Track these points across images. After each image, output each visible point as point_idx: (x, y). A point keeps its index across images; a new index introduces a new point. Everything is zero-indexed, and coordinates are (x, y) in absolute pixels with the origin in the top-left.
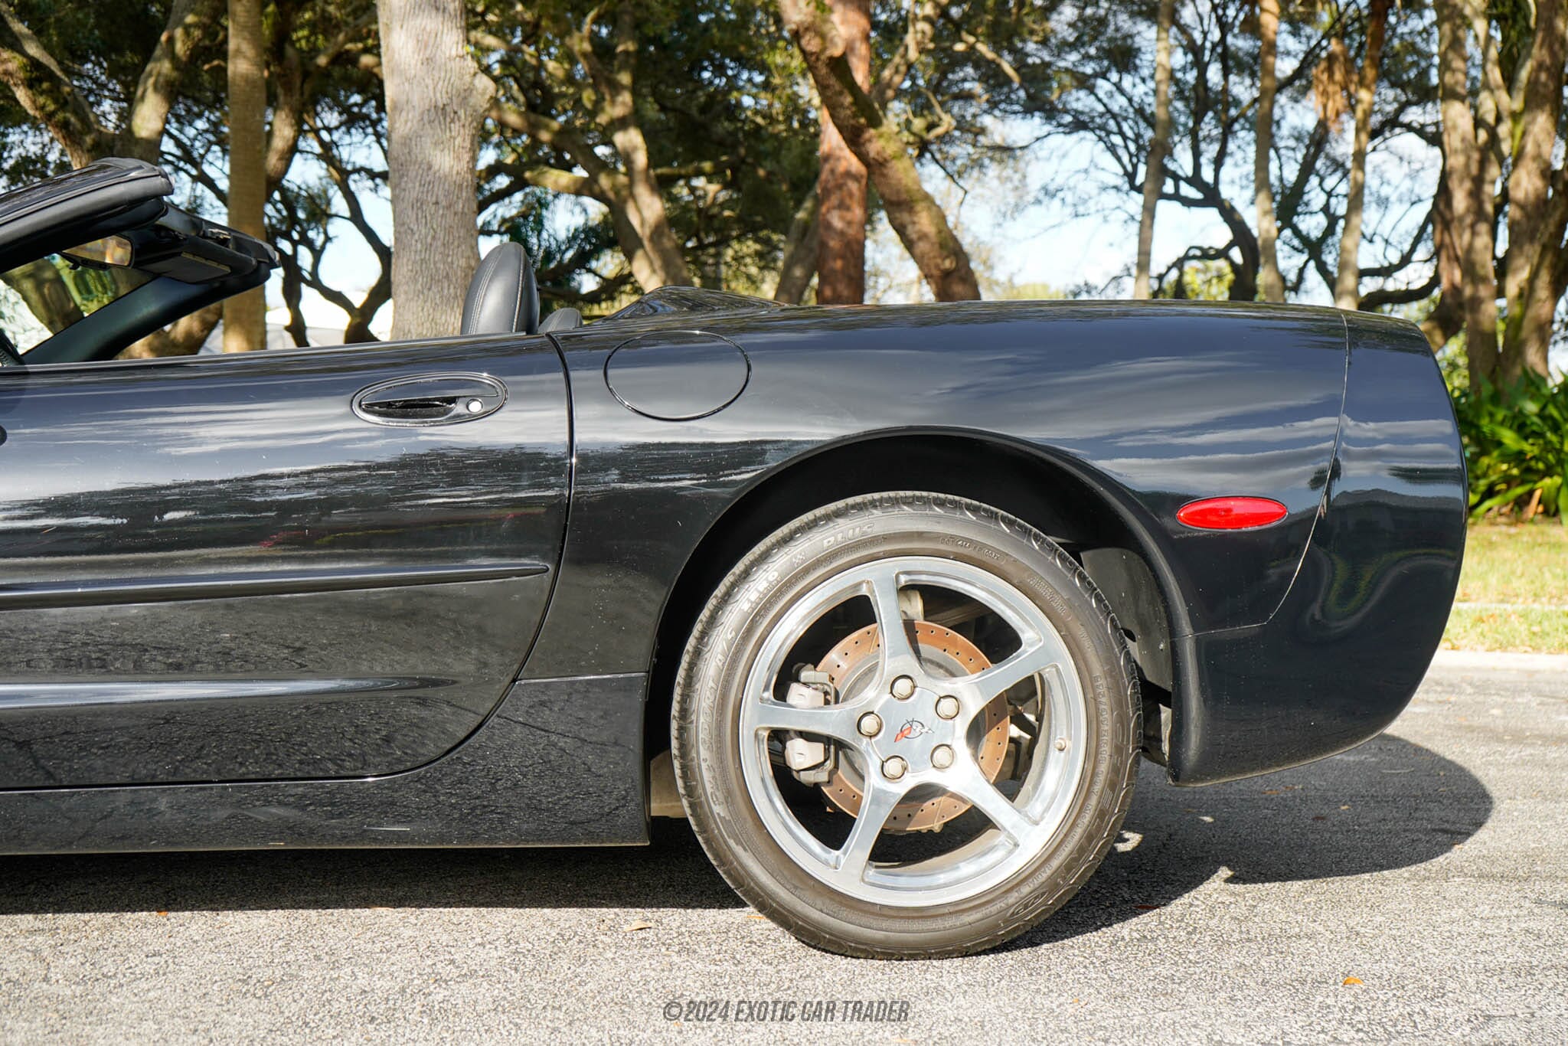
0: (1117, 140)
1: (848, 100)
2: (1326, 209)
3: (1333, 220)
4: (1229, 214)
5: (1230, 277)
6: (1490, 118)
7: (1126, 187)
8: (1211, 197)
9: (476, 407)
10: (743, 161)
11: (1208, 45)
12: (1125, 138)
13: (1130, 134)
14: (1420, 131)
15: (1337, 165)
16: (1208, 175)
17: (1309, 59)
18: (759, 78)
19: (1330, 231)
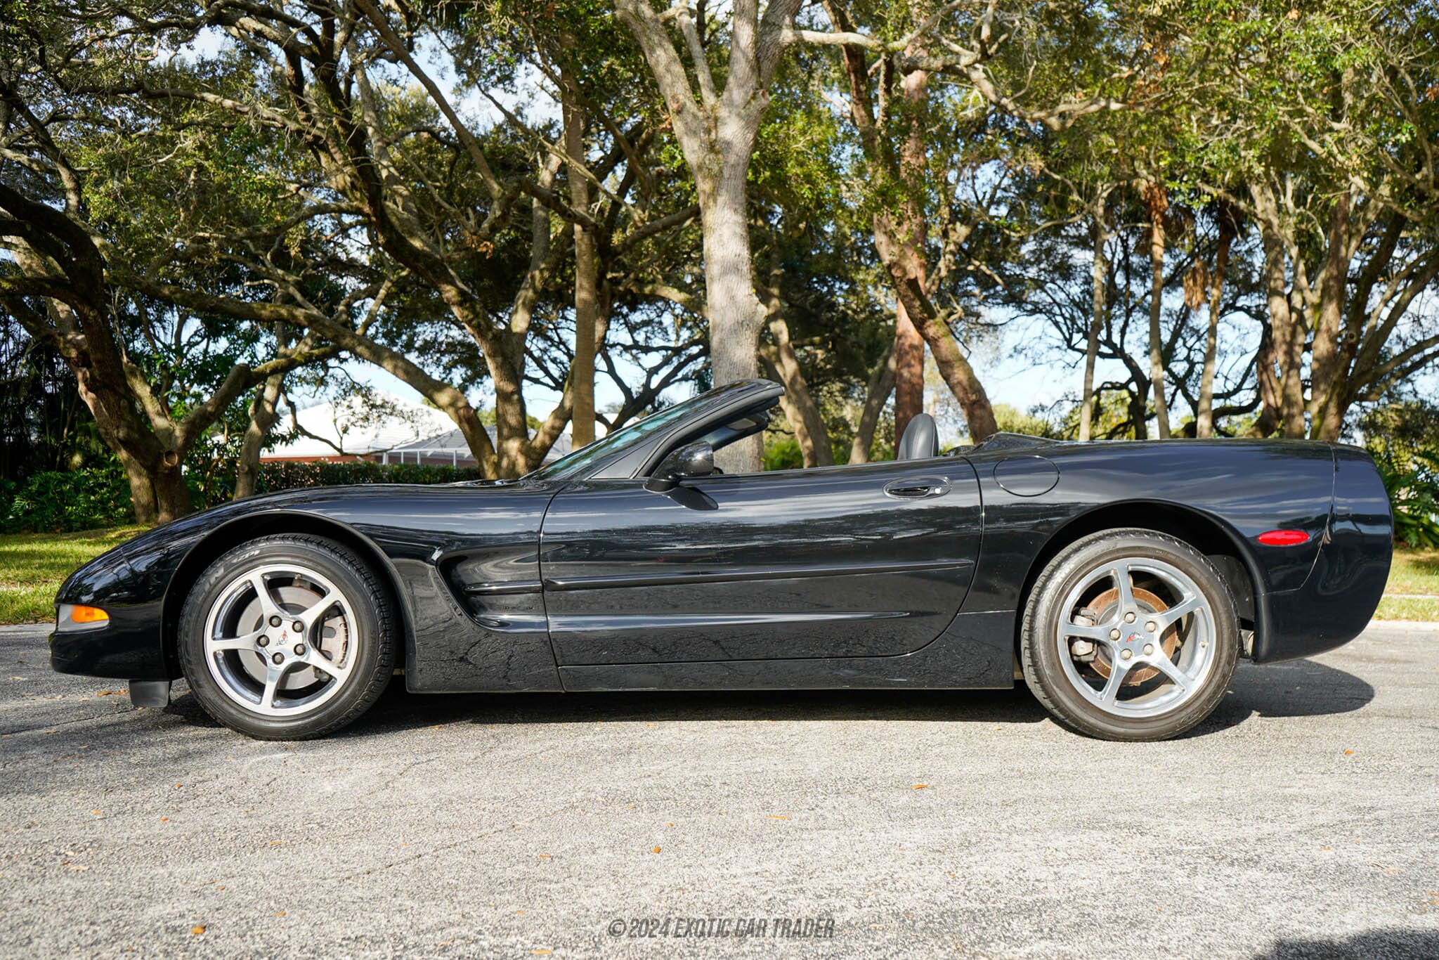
0: (1059, 319)
1: (917, 303)
2: (1187, 359)
3: (1192, 364)
4: (1129, 362)
5: (1129, 400)
6: (1299, 306)
7: (1065, 347)
8: (1118, 353)
9: (938, 491)
10: (839, 336)
11: (1116, 261)
12: (1065, 318)
13: (1067, 315)
14: (1247, 310)
15: (1195, 331)
16: (1116, 339)
17: (1179, 269)
18: (846, 287)
19: (1190, 372)
